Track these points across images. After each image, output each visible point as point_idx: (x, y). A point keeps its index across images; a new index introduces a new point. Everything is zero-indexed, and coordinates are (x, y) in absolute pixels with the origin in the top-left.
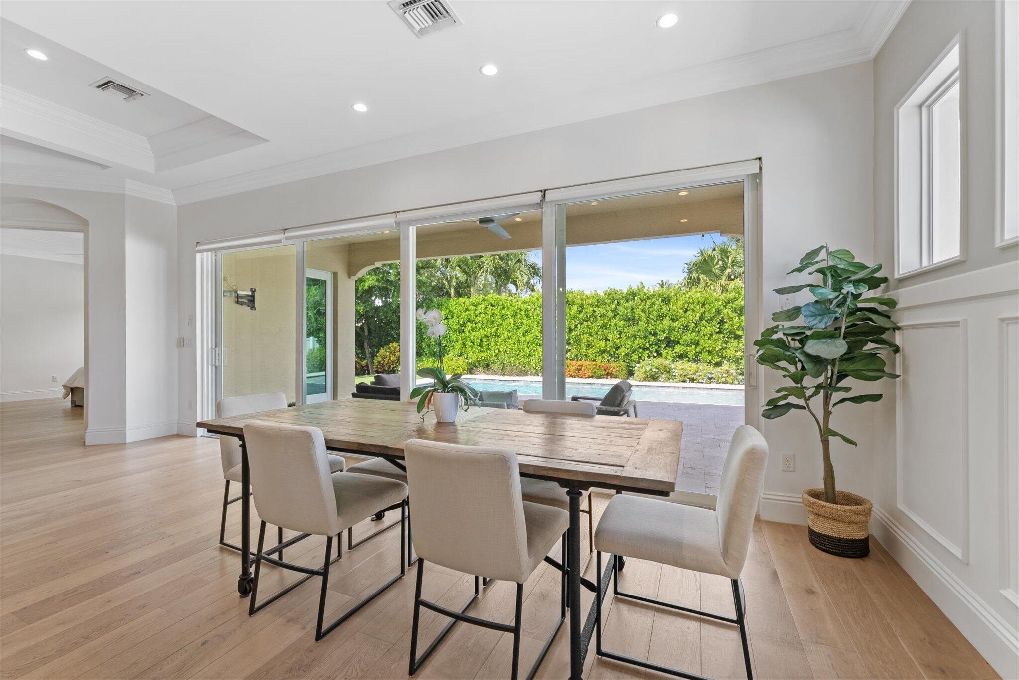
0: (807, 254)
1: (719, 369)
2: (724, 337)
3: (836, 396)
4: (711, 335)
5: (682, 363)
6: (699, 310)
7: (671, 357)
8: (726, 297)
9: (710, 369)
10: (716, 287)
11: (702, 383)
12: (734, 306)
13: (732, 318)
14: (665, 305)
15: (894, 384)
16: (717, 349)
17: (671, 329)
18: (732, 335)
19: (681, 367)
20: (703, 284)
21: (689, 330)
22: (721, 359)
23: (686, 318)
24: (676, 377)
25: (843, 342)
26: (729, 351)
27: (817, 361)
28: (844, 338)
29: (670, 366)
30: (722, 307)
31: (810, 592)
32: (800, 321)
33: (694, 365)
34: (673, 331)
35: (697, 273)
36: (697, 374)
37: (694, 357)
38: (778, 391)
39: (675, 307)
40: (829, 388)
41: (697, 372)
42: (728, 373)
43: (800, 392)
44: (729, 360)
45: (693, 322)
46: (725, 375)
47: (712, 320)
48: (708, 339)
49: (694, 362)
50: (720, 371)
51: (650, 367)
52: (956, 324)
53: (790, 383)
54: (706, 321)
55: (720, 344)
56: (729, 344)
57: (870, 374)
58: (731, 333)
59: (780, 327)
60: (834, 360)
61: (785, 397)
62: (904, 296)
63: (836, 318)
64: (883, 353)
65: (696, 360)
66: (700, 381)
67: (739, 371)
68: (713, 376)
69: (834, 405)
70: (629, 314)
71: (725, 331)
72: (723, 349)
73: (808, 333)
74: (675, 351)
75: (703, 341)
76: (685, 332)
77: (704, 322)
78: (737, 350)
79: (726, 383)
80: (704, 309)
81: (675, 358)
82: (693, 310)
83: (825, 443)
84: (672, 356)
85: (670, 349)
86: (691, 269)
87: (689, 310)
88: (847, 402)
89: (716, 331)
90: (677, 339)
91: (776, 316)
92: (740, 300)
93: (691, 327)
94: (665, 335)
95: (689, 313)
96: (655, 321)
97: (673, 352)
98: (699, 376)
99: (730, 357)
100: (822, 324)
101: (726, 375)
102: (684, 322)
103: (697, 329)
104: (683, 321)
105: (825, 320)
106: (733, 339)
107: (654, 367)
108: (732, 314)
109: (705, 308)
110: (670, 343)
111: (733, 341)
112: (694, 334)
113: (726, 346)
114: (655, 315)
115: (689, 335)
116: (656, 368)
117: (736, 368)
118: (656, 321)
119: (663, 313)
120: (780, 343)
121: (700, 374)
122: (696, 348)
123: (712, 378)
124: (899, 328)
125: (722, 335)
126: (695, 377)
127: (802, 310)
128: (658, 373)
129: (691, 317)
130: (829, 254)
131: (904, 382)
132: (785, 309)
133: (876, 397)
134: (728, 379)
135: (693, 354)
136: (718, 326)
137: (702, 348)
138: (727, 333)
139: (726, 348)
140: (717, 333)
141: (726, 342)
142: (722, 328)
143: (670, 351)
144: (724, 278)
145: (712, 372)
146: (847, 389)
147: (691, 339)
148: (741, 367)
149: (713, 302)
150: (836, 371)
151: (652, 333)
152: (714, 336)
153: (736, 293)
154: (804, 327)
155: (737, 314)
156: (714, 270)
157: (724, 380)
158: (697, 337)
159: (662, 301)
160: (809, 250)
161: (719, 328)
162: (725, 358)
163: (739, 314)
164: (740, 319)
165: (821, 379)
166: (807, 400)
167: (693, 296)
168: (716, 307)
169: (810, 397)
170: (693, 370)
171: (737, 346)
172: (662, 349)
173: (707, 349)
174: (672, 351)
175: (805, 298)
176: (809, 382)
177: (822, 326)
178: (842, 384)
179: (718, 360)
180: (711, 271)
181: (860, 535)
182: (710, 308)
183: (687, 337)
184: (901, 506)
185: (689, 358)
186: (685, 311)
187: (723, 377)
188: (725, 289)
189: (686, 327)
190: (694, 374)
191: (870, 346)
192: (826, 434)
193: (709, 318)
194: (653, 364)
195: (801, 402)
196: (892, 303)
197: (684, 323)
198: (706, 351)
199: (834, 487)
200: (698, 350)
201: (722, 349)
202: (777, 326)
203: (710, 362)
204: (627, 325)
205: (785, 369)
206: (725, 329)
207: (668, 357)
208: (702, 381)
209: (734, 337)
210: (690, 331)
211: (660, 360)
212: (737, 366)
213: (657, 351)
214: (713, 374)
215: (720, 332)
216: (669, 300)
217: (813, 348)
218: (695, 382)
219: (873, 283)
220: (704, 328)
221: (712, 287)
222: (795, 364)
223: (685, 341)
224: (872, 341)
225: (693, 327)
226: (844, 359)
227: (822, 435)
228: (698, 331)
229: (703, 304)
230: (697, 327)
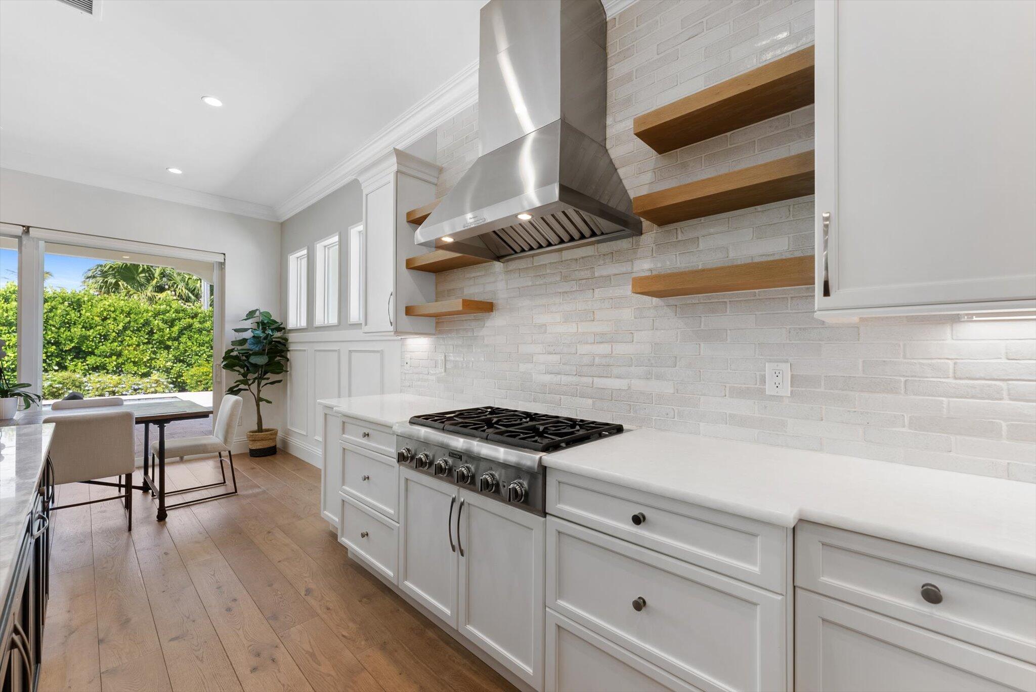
0: (250, 312)
1: (146, 380)
2: (152, 348)
3: (263, 382)
4: (138, 345)
5: (99, 376)
6: (123, 320)
7: (82, 370)
8: (155, 309)
9: (137, 379)
10: (140, 297)
11: (126, 395)
12: (165, 318)
13: (163, 329)
14: (74, 311)
15: (287, 374)
16: (145, 360)
17: (84, 338)
18: (163, 346)
19: (97, 380)
20: (123, 292)
21: (109, 339)
22: (148, 369)
23: (105, 327)
24: (90, 392)
25: (267, 357)
26: (158, 361)
27: (255, 366)
28: (267, 355)
29: (81, 380)
30: (151, 319)
31: (253, 469)
32: (246, 346)
33: (116, 378)
34: (85, 341)
35: (115, 278)
36: (120, 386)
37: (115, 369)
38: (236, 382)
39: (88, 314)
40: (260, 378)
41: (119, 384)
42: (157, 382)
43: (245, 382)
44: (158, 370)
45: (114, 331)
46: (153, 385)
47: (140, 331)
48: (134, 350)
49: (115, 374)
50: (148, 380)
51: (49, 383)
52: (305, 350)
53: (241, 378)
54: (133, 331)
55: (148, 355)
56: (158, 355)
57: (278, 371)
58: (160, 344)
59: (236, 349)
60: (262, 365)
61: (238, 386)
62: (292, 337)
63: (264, 345)
64: (282, 362)
65: (118, 370)
66: (124, 393)
67: (169, 380)
68: (140, 387)
69: (263, 386)
70: (10, 318)
71: (154, 342)
72: (152, 359)
73: (251, 352)
74: (87, 362)
75: (126, 351)
76: (102, 342)
77: (128, 332)
78: (167, 360)
79: (156, 392)
80: (129, 319)
81: (87, 371)
82: (115, 319)
83: (258, 405)
84: (82, 368)
85: (81, 360)
86: (106, 272)
87: (109, 318)
88: (268, 385)
89: (144, 341)
90: (90, 350)
91: (233, 343)
92: (171, 312)
93: (111, 337)
94: (73, 345)
95: (109, 322)
96: (56, 328)
97: (85, 364)
98: (123, 388)
99: (160, 367)
100: (257, 348)
101: (156, 385)
102: (101, 331)
103: (119, 339)
104: (100, 329)
105: (259, 346)
106: (162, 349)
107: (56, 382)
108: (161, 325)
109: (130, 317)
110: (79, 353)
111: (162, 352)
112: (116, 344)
113: (154, 356)
114: (57, 321)
115: (109, 345)
116: (60, 383)
117: (167, 377)
118: (59, 329)
119: (71, 320)
120: (236, 357)
121: (124, 386)
122: (117, 358)
123: (139, 389)
124: (289, 351)
125: (150, 346)
126: (117, 389)
127: (248, 341)
128: (62, 388)
129: (112, 326)
130: (260, 313)
131: (290, 374)
132: (238, 339)
133: (280, 381)
134: (157, 389)
135: (113, 365)
136: (147, 337)
137: (125, 359)
138: (155, 344)
139: (155, 358)
140: (144, 344)
141: (154, 353)
142: (150, 339)
143: (80, 363)
144: (150, 288)
145: (139, 383)
146: (268, 379)
147: (111, 349)
148: (170, 376)
149: (140, 313)
150: (263, 370)
151: (52, 341)
152: (141, 347)
153: (167, 306)
154: (248, 350)
155: (168, 326)
156: (138, 278)
157: (153, 390)
158: (120, 348)
159: (70, 305)
160: (251, 310)
161: (147, 339)
162: (154, 368)
163: (170, 326)
164: (170, 330)
165: (256, 375)
166: (249, 385)
167: (116, 304)
168: (145, 318)
169: (251, 384)
170: (113, 382)
171: (167, 356)
172: (68, 361)
173: (133, 360)
174: (82, 363)
175: (248, 335)
176: (251, 376)
177: (257, 349)
178: (266, 376)
179: (145, 371)
180: (134, 279)
181: (272, 445)
182: (137, 318)
183: (105, 348)
184: (289, 427)
185: (108, 370)
186: (105, 319)
187: (151, 387)
188: (151, 300)
189: (105, 337)
190: (116, 386)
191: (278, 358)
192: (259, 400)
193: (135, 328)
194: (55, 379)
195: (247, 387)
196: (286, 340)
197: (103, 332)
198: (131, 361)
199: (262, 427)
200: (120, 361)
201: (149, 360)
202: (234, 349)
203: (135, 373)
204: (7, 332)
205: (238, 371)
206: (153, 339)
207: (76, 370)
208: (127, 393)
209: (163, 348)
210: (110, 341)
211: (64, 374)
212: (167, 376)
213: (58, 364)
214: (140, 384)
215: (148, 343)
216: (80, 306)
217: (254, 360)
218: (116, 394)
219: (279, 329)
220: (128, 338)
221: (136, 296)
222: (243, 368)
223: (103, 352)
224: (279, 356)
225: (115, 337)
226: (267, 365)
227: (256, 402)
228: (122, 342)
229: (129, 314)
230: (119, 336)
